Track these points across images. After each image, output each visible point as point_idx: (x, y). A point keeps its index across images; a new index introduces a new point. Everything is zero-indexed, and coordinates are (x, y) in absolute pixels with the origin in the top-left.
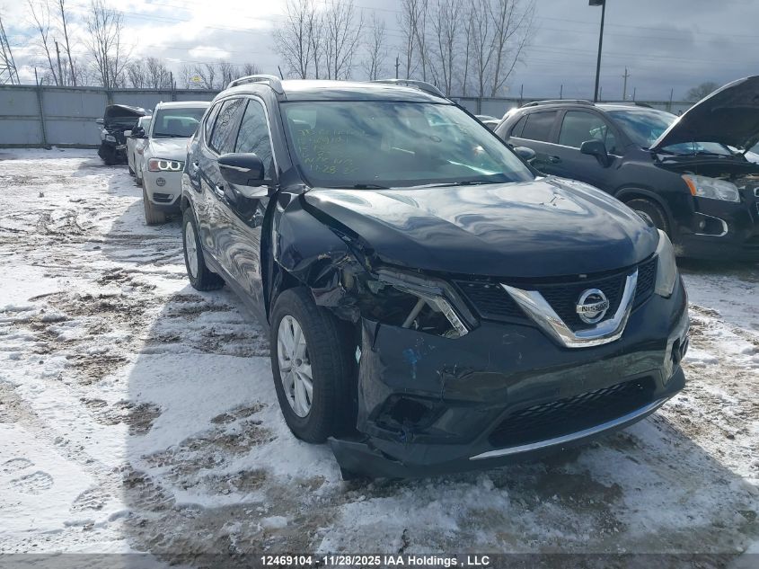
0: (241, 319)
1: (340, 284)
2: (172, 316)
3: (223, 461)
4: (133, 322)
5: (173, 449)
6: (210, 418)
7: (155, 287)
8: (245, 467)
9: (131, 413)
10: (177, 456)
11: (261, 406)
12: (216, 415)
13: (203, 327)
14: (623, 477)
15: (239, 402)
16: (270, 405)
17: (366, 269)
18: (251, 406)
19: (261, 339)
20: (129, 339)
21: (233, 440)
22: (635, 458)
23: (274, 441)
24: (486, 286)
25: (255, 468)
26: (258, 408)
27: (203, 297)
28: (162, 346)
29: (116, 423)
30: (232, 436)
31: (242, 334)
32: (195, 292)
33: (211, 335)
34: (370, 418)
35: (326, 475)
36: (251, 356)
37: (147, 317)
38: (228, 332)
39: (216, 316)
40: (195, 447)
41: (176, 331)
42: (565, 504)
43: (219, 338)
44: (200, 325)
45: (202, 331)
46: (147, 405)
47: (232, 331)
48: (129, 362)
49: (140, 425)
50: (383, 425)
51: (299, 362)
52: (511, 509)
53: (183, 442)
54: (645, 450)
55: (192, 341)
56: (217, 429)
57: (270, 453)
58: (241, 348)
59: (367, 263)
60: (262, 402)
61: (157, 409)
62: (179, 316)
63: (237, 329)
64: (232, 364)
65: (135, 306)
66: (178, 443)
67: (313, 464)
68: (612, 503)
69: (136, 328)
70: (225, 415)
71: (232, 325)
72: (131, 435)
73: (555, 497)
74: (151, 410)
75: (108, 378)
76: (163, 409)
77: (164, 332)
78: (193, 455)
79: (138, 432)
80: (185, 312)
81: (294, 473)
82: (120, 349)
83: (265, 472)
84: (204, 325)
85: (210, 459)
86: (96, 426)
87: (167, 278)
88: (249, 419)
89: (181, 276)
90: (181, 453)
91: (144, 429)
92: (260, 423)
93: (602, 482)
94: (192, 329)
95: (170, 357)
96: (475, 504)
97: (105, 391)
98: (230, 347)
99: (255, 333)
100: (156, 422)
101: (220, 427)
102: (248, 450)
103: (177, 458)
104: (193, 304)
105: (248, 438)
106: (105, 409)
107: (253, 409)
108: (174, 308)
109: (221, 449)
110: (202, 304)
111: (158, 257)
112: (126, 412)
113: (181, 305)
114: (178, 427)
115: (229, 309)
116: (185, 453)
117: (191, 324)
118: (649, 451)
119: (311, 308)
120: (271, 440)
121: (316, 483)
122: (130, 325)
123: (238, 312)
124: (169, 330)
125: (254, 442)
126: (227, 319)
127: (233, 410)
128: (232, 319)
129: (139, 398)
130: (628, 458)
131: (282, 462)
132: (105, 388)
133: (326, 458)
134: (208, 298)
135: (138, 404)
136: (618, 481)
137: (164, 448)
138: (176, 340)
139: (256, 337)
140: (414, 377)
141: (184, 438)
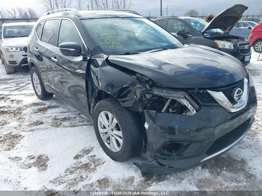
0: (65, 111)
1: (135, 97)
2: (35, 113)
3: (87, 176)
4: (18, 118)
5: (63, 175)
6: (72, 157)
7: (22, 101)
8: (98, 178)
9: (35, 161)
10: (65, 178)
11: (92, 148)
12: (74, 156)
13: (51, 116)
14: (243, 155)
15: (82, 148)
16: (96, 147)
17: (148, 89)
18: (87, 149)
19: (78, 118)
20: (20, 126)
21: (86, 166)
22: (242, 147)
23: (104, 164)
24: (201, 92)
25: (103, 177)
26: (91, 149)
27: (45, 103)
28: (36, 127)
29: (30, 167)
30: (85, 164)
31: (69, 117)
32: (41, 101)
33: (55, 119)
34: (156, 152)
35: (134, 175)
36: (77, 126)
37: (24, 114)
38: (63, 117)
39: (54, 110)
40: (72, 172)
41: (40, 119)
42: (230, 171)
43: (60, 120)
44: (49, 115)
45: (51, 117)
46: (41, 156)
47: (64, 117)
48: (24, 137)
49: (41, 166)
50: (163, 154)
51: (112, 130)
52: (212, 177)
53: (65, 171)
54: (243, 143)
55: (49, 123)
56: (78, 162)
57: (106, 169)
58: (71, 123)
59: (148, 87)
60: (92, 146)
61: (47, 157)
62: (38, 112)
63: (66, 115)
64: (70, 131)
65: (16, 110)
66: (63, 172)
67: (126, 171)
68: (245, 167)
69: (21, 120)
70: (78, 154)
71: (63, 114)
72: (40, 171)
73: (224, 168)
74: (44, 158)
75: (18, 146)
76: (49, 157)
77: (35, 120)
78: (73, 176)
79: (42, 169)
80: (40, 110)
81: (121, 177)
82: (17, 131)
83: (107, 178)
84: (51, 115)
85: (81, 177)
86: (22, 170)
87: (26, 96)
88: (89, 155)
89: (32, 95)
90: (67, 176)
91: (44, 168)
92: (95, 156)
93: (237, 159)
94: (46, 117)
95: (42, 132)
96: (199, 177)
97: (18, 152)
98: (66, 123)
99: (74, 116)
100: (49, 163)
101: (78, 160)
102: (96, 169)
103: (66, 179)
104: (42, 107)
105: (93, 164)
106: (22, 161)
107: (89, 150)
108: (34, 109)
109: (84, 171)
110: (46, 106)
111: (18, 87)
112: (32, 161)
113: (37, 107)
114: (60, 164)
115: (58, 107)
116: (68, 176)
117: (45, 115)
118: (245, 143)
119: (119, 108)
120: (103, 163)
121: (132, 180)
122: (18, 119)
123: (63, 108)
124: (36, 119)
125: (96, 165)
126: (60, 111)
127: (80, 152)
128: (62, 111)
129: (36, 153)
130: (240, 147)
131: (113, 172)
132: (18, 151)
133: (130, 168)
134: (48, 103)
135: (37, 156)
136: (242, 157)
137: (58, 176)
138: (42, 123)
139: (75, 118)
140: (177, 133)
141: (65, 169)
